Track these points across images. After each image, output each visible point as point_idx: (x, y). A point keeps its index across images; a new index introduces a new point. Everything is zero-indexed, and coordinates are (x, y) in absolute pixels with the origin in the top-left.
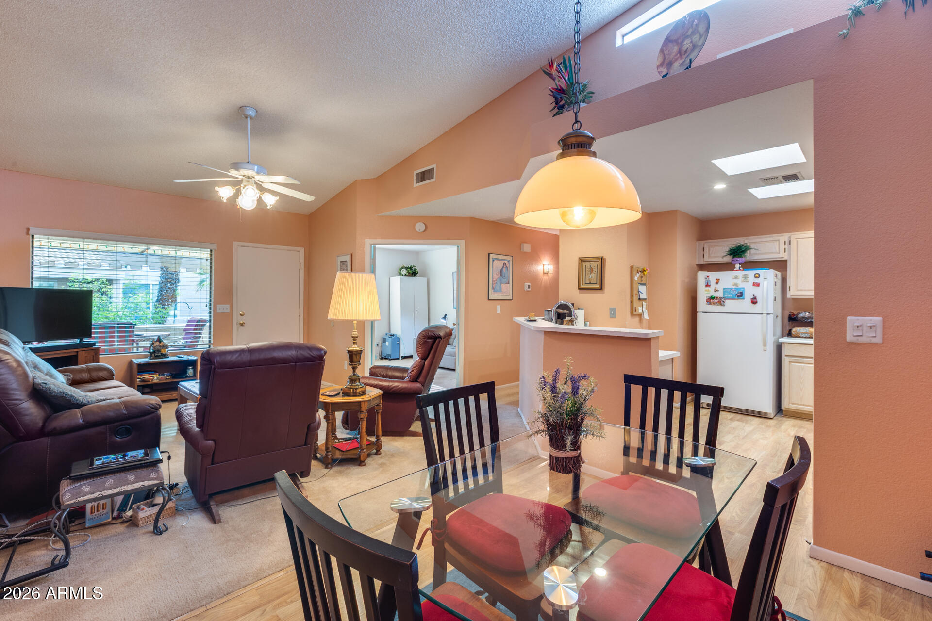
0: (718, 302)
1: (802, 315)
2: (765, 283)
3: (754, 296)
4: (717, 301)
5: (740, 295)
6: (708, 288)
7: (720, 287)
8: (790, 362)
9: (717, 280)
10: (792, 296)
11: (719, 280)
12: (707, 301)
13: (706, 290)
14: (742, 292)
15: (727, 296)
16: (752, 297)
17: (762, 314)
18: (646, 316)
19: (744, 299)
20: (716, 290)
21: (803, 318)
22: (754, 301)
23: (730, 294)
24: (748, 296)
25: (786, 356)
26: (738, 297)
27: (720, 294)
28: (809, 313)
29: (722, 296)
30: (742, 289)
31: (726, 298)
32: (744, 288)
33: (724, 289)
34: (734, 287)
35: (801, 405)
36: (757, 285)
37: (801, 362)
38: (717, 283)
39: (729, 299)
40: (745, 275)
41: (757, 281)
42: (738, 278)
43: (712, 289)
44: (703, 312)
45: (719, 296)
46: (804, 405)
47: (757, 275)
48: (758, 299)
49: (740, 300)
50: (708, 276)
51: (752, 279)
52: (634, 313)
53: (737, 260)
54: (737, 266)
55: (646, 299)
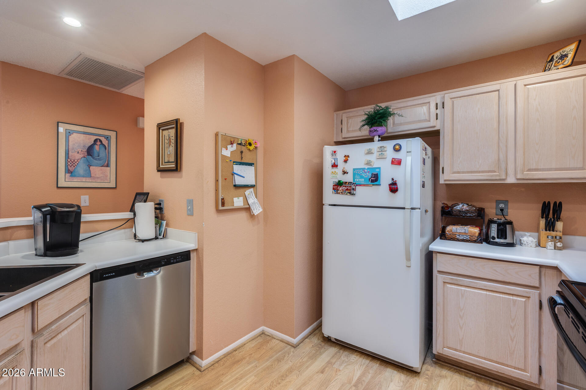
0: (347, 190)
1: (459, 207)
2: (409, 159)
3: (393, 179)
4: (346, 188)
5: (375, 179)
6: (335, 169)
7: (349, 167)
8: (444, 282)
9: (345, 156)
10: (445, 180)
11: (348, 156)
12: (334, 189)
13: (333, 172)
14: (377, 174)
15: (359, 180)
16: (391, 182)
17: (404, 208)
18: (257, 210)
19: (380, 185)
20: (345, 173)
21: (460, 211)
22: (393, 188)
23: (362, 177)
24: (385, 181)
25: (440, 272)
26: (372, 181)
27: (349, 178)
28: (468, 204)
29: (352, 181)
30: (378, 170)
31: (358, 183)
32: (379, 168)
33: (354, 170)
34: (366, 167)
35: (460, 351)
36: (397, 162)
37: (460, 283)
38: (346, 161)
39: (360, 185)
40: (381, 147)
41: (397, 156)
42: (372, 153)
43: (339, 170)
44: (330, 205)
45: (348, 181)
46: (464, 352)
47: (397, 147)
48: (400, 185)
49: (374, 187)
50: (335, 152)
51: (390, 154)
52: (221, 208)
53: (376, 131)
54: (376, 138)
55: (252, 186)
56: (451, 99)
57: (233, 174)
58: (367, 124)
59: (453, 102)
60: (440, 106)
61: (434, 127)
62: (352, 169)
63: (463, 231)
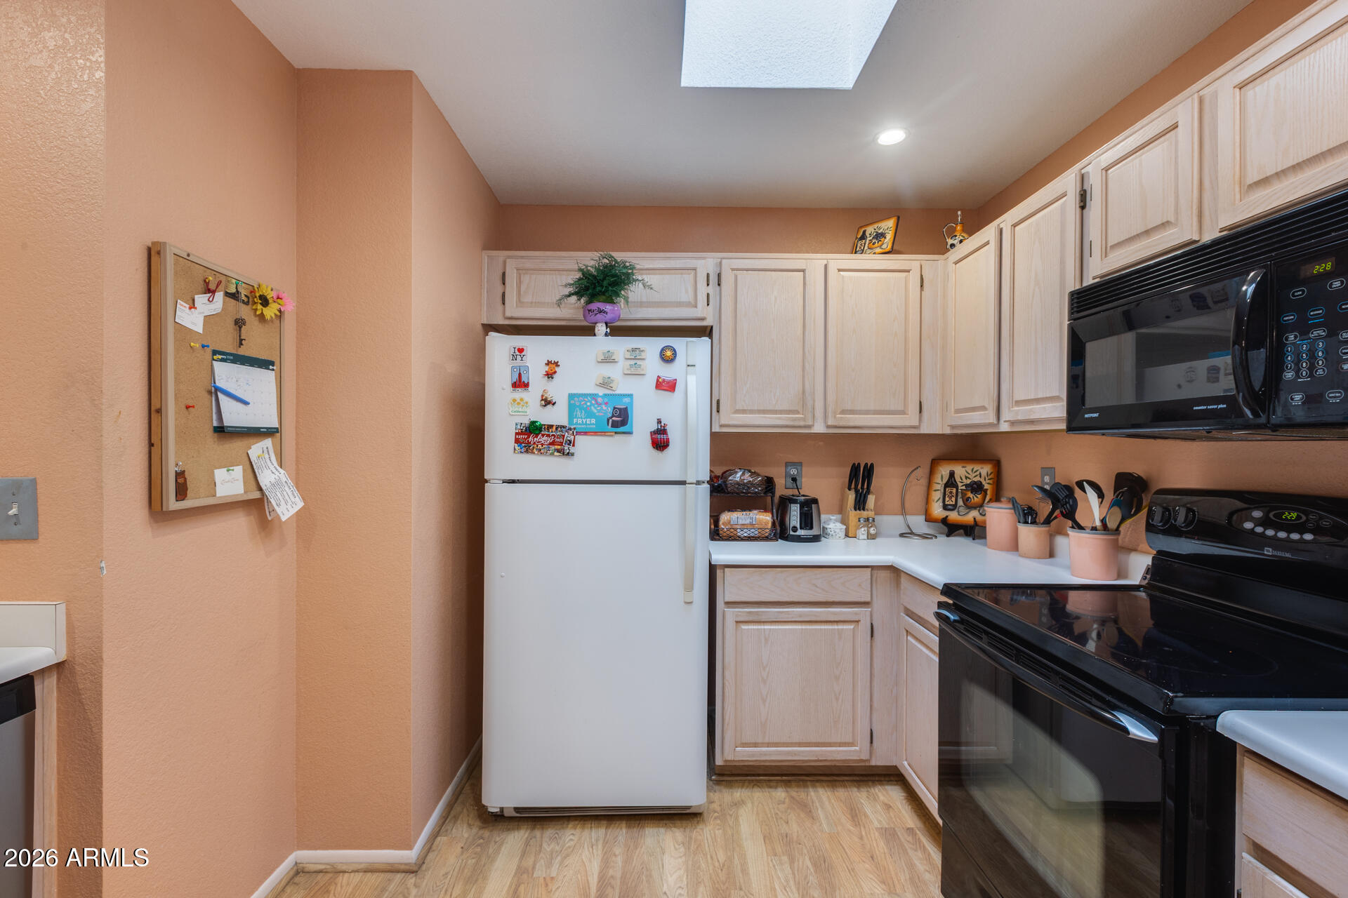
0: (553, 443)
1: (738, 477)
2: (692, 380)
3: (659, 421)
4: (550, 440)
5: (620, 420)
6: (520, 394)
7: (559, 390)
8: (737, 622)
9: (549, 363)
10: (721, 426)
11: (557, 364)
12: (517, 441)
13: (514, 400)
14: (626, 409)
15: (580, 422)
16: (654, 427)
17: (683, 483)
18: (287, 505)
19: (630, 433)
20: (547, 402)
21: (738, 483)
22: (660, 441)
23: (590, 414)
24: (642, 424)
25: (728, 604)
26: (615, 425)
27: (556, 416)
28: (750, 471)
29: (564, 422)
30: (627, 400)
31: (580, 428)
32: (631, 396)
33: (571, 396)
34: (601, 392)
35: (763, 745)
36: (667, 386)
37: (763, 618)
38: (550, 375)
39: (586, 433)
40: (634, 350)
41: (668, 372)
42: (614, 362)
43: (531, 396)
44: (504, 482)
45: (555, 423)
46: (769, 745)
47: (669, 353)
48: (674, 435)
49: (618, 437)
50: (521, 350)
51: (653, 367)
52: (173, 504)
53: (601, 311)
54: (601, 329)
55: (269, 433)
56: (733, 270)
57: (215, 391)
58: (579, 294)
59: (736, 277)
60: (713, 279)
61: (703, 319)
62: (567, 395)
63: (748, 521)
